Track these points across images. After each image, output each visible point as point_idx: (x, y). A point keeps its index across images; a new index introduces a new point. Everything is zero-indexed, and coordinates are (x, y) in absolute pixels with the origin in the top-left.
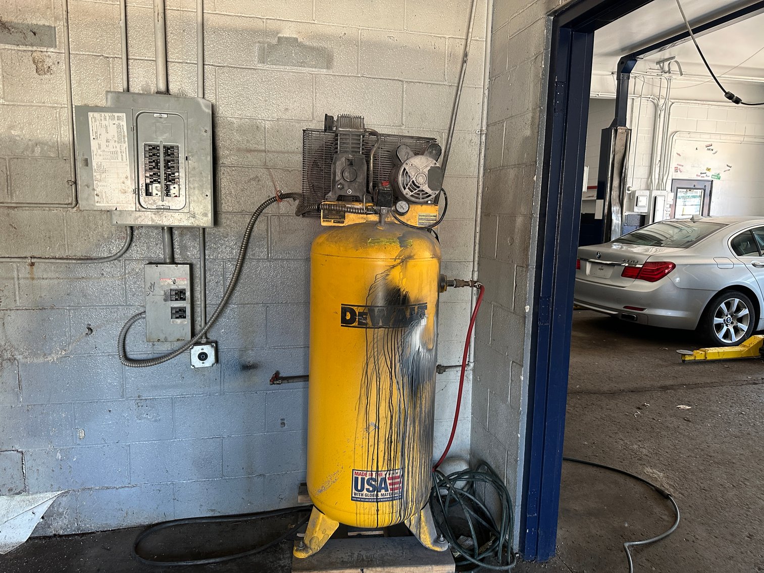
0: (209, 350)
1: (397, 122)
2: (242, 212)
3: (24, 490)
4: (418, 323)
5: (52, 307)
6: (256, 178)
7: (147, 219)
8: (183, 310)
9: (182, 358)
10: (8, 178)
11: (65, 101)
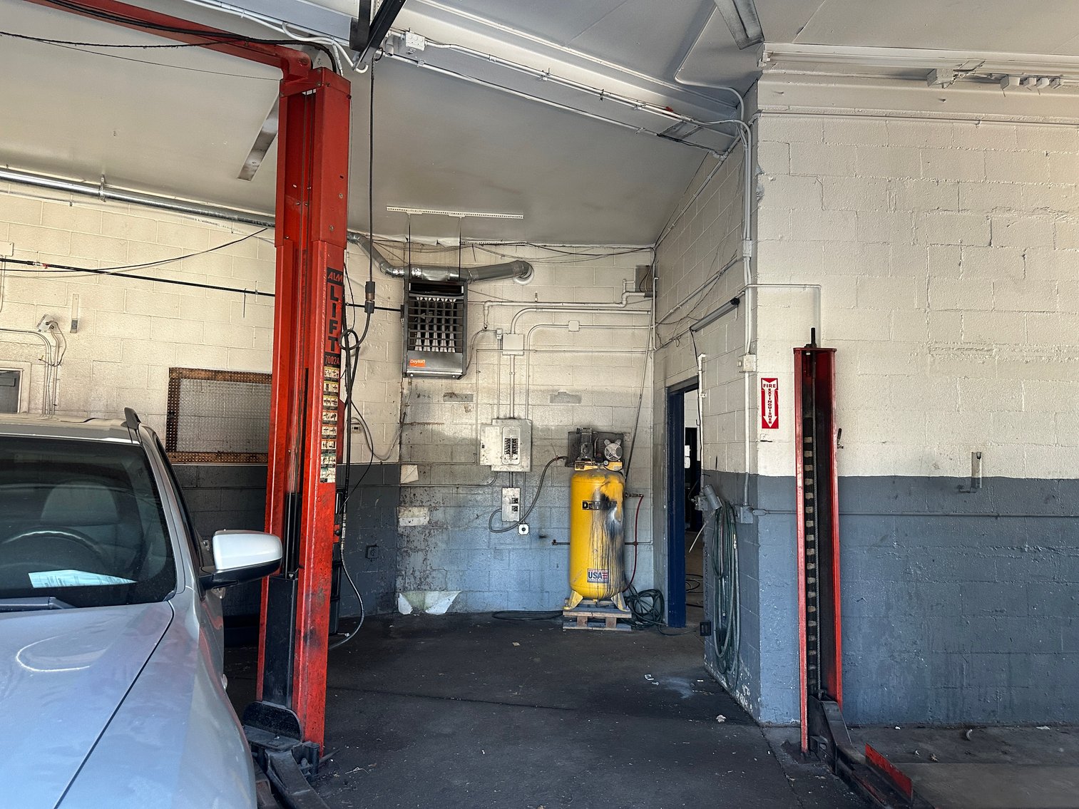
0: (526, 527)
1: (610, 424)
2: (541, 465)
3: (445, 589)
4: (613, 509)
5: (464, 506)
6: (548, 451)
7: (504, 469)
8: (517, 507)
9: (514, 531)
10: (452, 452)
11: (474, 422)
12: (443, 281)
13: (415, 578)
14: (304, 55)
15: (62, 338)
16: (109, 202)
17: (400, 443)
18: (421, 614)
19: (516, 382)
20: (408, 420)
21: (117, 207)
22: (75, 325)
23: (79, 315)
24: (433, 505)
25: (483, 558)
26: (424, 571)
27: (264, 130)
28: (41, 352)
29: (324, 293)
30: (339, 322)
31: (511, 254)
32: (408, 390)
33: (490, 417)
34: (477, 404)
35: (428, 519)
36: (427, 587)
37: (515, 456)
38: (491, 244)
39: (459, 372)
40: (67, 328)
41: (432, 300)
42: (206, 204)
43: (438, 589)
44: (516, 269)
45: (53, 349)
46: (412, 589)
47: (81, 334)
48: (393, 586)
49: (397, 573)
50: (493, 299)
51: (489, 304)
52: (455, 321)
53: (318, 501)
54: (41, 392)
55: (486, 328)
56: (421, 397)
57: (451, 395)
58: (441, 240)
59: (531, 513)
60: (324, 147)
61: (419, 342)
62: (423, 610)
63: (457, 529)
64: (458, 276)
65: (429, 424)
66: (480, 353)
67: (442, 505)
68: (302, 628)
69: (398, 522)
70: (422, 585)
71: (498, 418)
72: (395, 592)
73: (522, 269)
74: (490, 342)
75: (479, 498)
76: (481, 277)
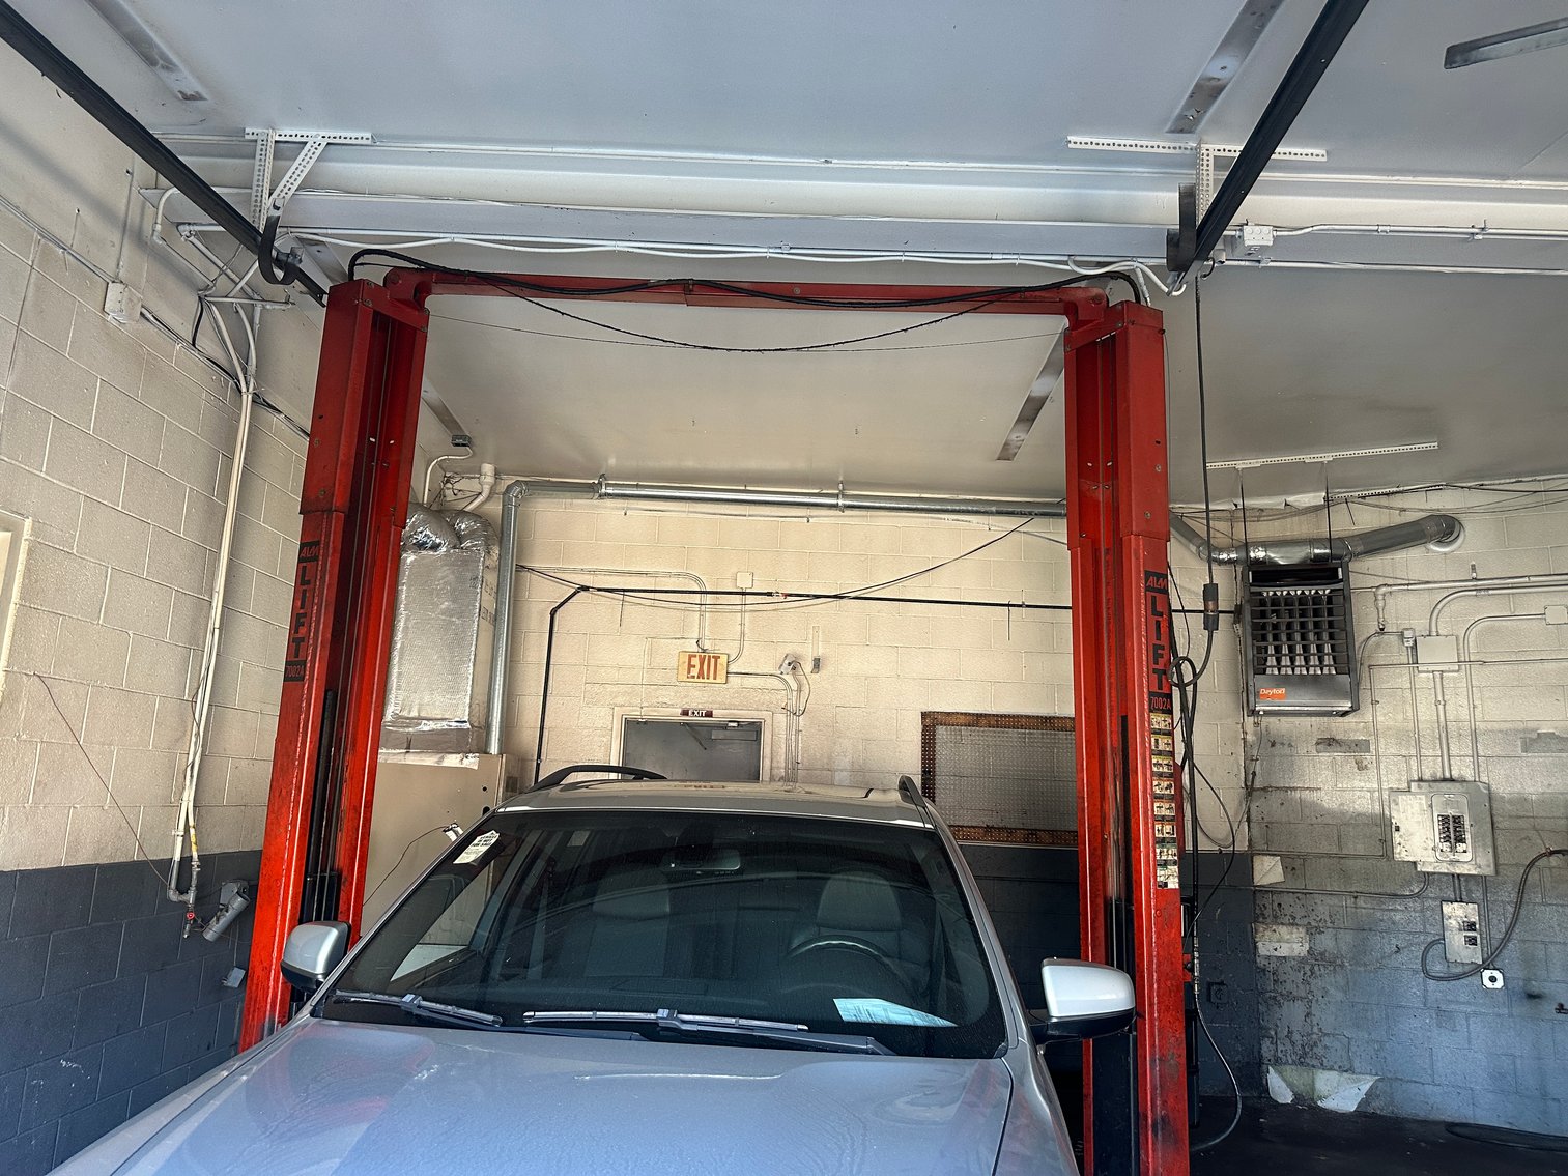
0: (1497, 975)
2: (1517, 865)
3: (1350, 1070)
5: (1370, 930)
6: (1528, 838)
7: (1444, 869)
8: (1475, 938)
9: (1474, 980)
10: (1339, 837)
11: (1376, 786)
12: (1303, 562)
13: (1293, 1044)
14: (1096, 291)
15: (805, 681)
16: (848, 512)
17: (1248, 820)
18: (1310, 1106)
19: (1450, 717)
20: (1257, 785)
21: (856, 516)
22: (817, 664)
23: (820, 652)
24: (1314, 924)
25: (1416, 1023)
26: (1309, 1035)
27: (1033, 394)
28: (781, 698)
29: (1143, 606)
30: (1167, 646)
31: (1417, 505)
32: (1255, 734)
33: (1404, 778)
34: (1378, 756)
35: (1307, 946)
36: (1315, 1062)
37: (1461, 847)
38: (1379, 495)
39: (1346, 705)
40: (808, 667)
41: (1289, 593)
42: (955, 497)
43: (1336, 1067)
44: (1431, 528)
45: (795, 693)
46: (1290, 1061)
47: (823, 673)
48: (1256, 1054)
49: (1261, 1033)
50: (1390, 582)
51: (1384, 589)
52: (1331, 624)
53: (1157, 916)
54: (783, 746)
55: (1382, 629)
56: (1277, 746)
57: (1329, 742)
58: (1291, 499)
59: (1505, 951)
60: (1131, 407)
61: (1272, 661)
62: (1312, 1099)
63: (1362, 969)
64: (1327, 551)
65: (1295, 789)
66: (1375, 671)
67: (1329, 925)
68: (1149, 1112)
69: (1256, 948)
70: (1307, 1057)
71: (1421, 780)
72: (1260, 1064)
73: (1445, 528)
74: (1392, 651)
75: (1398, 917)
76: (1369, 549)
